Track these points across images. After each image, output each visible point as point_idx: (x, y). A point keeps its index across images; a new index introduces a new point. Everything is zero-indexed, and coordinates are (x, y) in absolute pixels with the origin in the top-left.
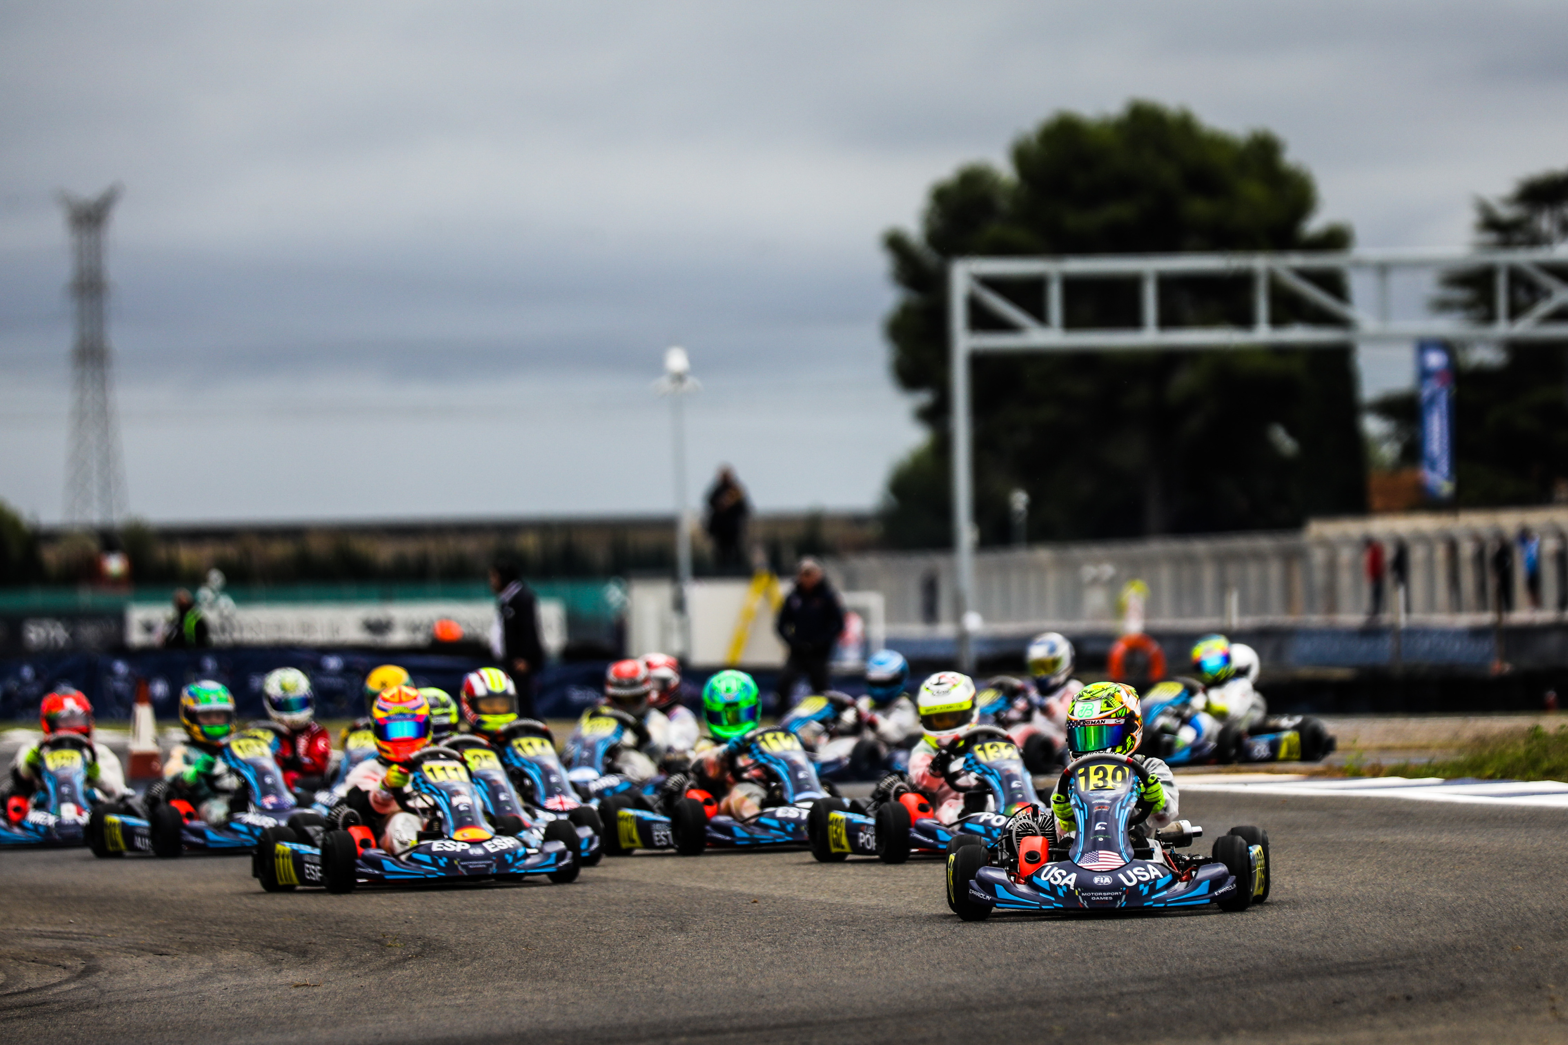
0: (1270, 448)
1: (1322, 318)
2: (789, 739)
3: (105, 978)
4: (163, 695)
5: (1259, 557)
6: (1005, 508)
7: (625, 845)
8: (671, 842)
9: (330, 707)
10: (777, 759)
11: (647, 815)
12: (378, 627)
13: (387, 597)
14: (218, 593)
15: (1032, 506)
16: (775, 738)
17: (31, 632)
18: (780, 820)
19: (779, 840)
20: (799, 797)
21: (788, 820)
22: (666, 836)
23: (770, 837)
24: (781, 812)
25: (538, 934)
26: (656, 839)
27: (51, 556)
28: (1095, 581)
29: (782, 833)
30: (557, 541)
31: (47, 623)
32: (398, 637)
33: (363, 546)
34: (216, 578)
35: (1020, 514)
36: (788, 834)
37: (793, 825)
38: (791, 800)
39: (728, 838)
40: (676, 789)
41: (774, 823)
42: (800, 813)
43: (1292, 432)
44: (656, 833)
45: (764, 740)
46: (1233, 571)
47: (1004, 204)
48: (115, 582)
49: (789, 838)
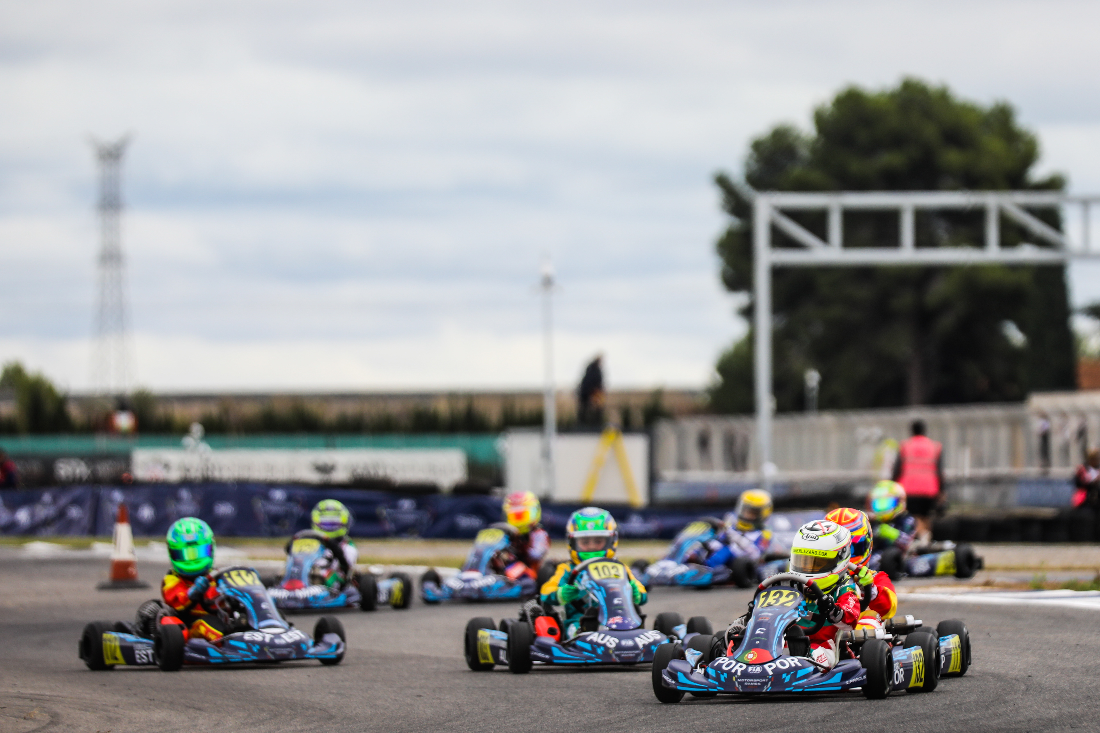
0: (1005, 340)
1: (1042, 243)
2: (250, 575)
3: (64, 729)
4: (150, 517)
5: (992, 423)
6: (801, 384)
7: (108, 662)
8: (151, 659)
9: (276, 528)
10: (243, 591)
11: (130, 638)
12: (324, 469)
13: (330, 445)
14: (199, 441)
15: (823, 383)
16: (239, 575)
17: (61, 468)
18: (247, 642)
19: (245, 659)
20: (263, 624)
21: (254, 643)
22: (147, 655)
23: (239, 656)
24: (248, 636)
25: (396, 700)
26: (138, 656)
27: (74, 412)
28: (867, 440)
29: (249, 653)
30: (461, 406)
31: (74, 463)
32: (340, 476)
33: (314, 408)
34: (197, 429)
35: (813, 389)
36: (254, 654)
37: (258, 647)
38: (255, 626)
39: (203, 657)
40: (151, 616)
41: (243, 645)
42: (264, 637)
43: (1022, 328)
44: (137, 652)
45: (230, 576)
46: (971, 434)
47: (804, 152)
48: (124, 434)
49: (255, 658)
